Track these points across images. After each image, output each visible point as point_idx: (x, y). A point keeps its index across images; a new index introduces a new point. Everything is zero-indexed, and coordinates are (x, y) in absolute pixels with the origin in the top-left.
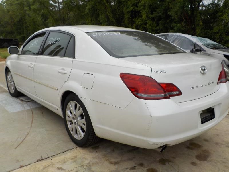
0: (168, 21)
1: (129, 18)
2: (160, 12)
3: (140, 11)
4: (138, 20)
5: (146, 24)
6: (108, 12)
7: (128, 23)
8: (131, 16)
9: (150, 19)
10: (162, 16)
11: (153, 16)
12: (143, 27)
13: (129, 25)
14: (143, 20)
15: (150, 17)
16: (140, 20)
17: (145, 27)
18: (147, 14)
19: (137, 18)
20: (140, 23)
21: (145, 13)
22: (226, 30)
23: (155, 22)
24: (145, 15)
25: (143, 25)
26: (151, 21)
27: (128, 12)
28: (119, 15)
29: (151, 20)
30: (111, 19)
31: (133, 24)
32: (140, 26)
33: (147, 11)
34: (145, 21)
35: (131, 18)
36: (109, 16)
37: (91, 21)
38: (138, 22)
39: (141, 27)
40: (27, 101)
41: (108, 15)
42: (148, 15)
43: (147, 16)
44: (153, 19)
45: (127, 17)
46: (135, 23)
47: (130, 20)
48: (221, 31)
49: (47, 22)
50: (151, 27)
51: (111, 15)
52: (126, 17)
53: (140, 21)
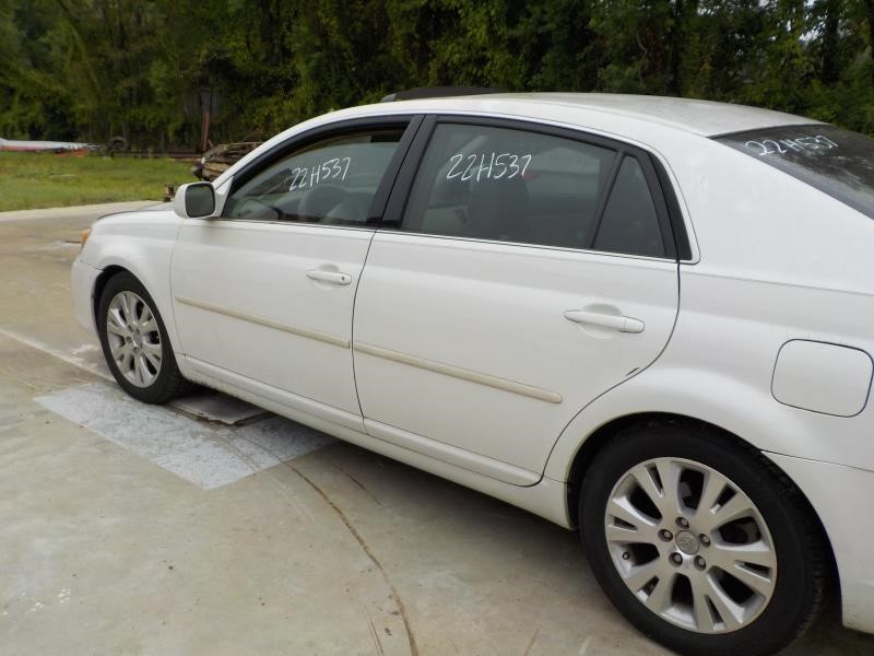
0: (580, 56)
1: (409, 38)
2: (552, 20)
3: (456, 9)
4: (450, 48)
5: (482, 62)
6: (323, 12)
7: (405, 56)
8: (419, 29)
9: (502, 46)
10: (557, 33)
11: (519, 31)
12: (469, 74)
13: (408, 63)
14: (469, 48)
15: (503, 34)
16: (459, 44)
17: (479, 74)
18: (491, 26)
19: (443, 39)
20: (460, 59)
21: (482, 21)
22: (792, 94)
23: (521, 57)
24: (484, 27)
25: (471, 66)
26: (506, 51)
27: (406, 14)
28: (365, 22)
29: (508, 46)
30: (335, 38)
31: (428, 60)
32: (457, 69)
33: (493, 13)
34: (477, 52)
35: (417, 36)
36: (327, 24)
37: (248, 43)
38: (452, 53)
39: (463, 75)
40: (231, 422)
41: (324, 21)
42: (495, 27)
43: (490, 31)
44: (514, 46)
45: (404, 30)
46: (434, 56)
47: (416, 44)
48: (773, 98)
49: (43, 40)
50: (506, 75)
51: (334, 22)
52: (399, 31)
53: (459, 52)
